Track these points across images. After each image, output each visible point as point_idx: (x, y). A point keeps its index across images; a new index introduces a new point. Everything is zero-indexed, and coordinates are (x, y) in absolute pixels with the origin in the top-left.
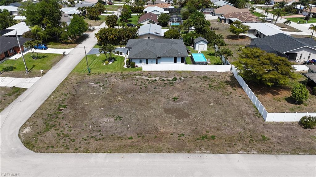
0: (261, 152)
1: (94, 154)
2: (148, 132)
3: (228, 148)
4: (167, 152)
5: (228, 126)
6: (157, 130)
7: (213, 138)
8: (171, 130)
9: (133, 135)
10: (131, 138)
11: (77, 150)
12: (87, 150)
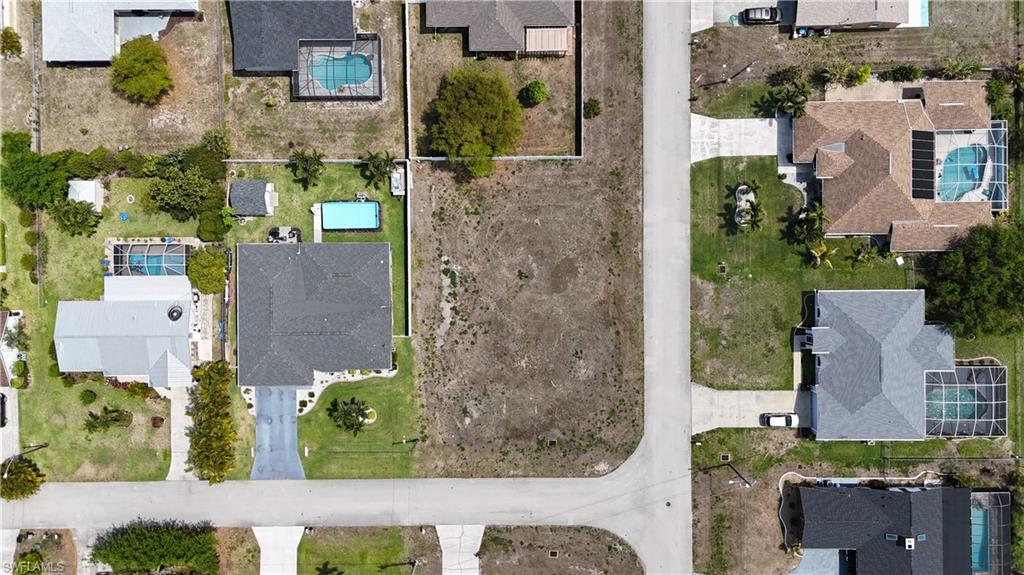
0: (639, 184)
1: (645, 370)
2: (606, 314)
3: (634, 221)
4: (643, 290)
5: (591, 210)
6: (601, 303)
7: (614, 234)
8: (602, 284)
9: (612, 330)
10: (618, 333)
11: (640, 391)
12: (640, 379)
